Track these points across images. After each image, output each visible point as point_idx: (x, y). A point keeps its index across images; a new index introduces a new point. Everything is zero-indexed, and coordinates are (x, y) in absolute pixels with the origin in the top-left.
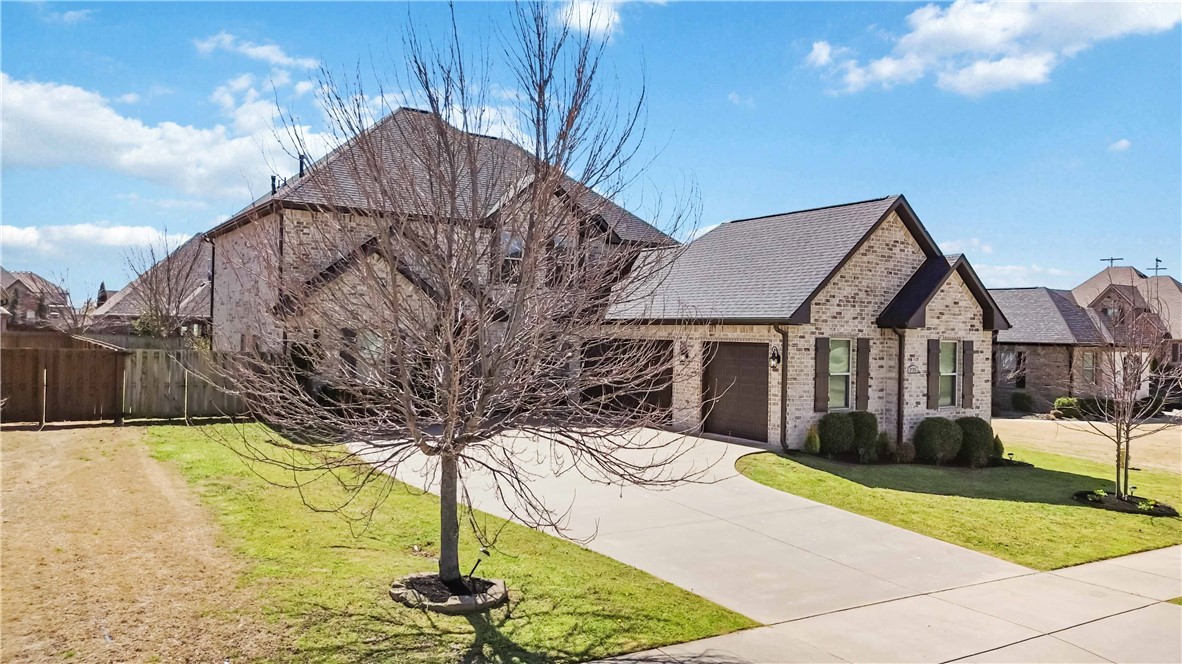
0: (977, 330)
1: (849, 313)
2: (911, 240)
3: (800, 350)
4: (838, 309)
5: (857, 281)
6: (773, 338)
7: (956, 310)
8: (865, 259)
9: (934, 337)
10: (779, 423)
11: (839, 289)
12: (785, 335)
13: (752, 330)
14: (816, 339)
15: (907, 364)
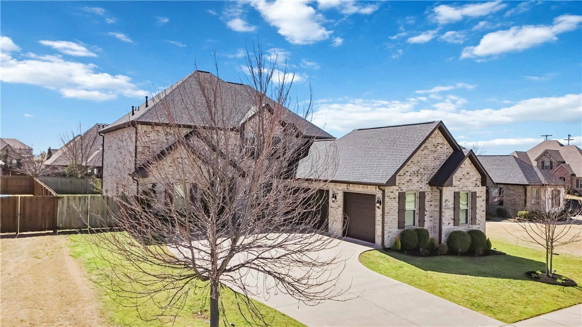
0: (479, 186)
1: (415, 179)
2: (446, 142)
3: (391, 198)
4: (410, 178)
5: (419, 164)
6: (378, 192)
7: (468, 177)
8: (423, 152)
9: (457, 190)
10: (381, 234)
11: (410, 168)
12: (384, 191)
13: (367, 188)
14: (399, 193)
15: (444, 204)
